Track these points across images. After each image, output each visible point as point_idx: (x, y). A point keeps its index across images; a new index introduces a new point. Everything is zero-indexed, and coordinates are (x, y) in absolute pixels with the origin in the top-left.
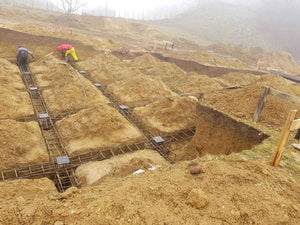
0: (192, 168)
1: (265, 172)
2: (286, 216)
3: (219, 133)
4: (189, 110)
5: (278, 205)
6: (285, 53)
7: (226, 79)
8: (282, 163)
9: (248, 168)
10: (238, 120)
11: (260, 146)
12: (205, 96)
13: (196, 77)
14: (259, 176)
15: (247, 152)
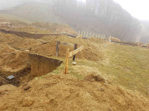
0: (24, 87)
1: (62, 77)
2: (69, 93)
3: (42, 66)
4: (26, 58)
5: (66, 90)
6: (67, 25)
7: (43, 39)
8: (69, 72)
9: (54, 78)
10: (49, 57)
11: (60, 67)
12: (32, 49)
13: (27, 40)
14: (59, 80)
15: (54, 71)
